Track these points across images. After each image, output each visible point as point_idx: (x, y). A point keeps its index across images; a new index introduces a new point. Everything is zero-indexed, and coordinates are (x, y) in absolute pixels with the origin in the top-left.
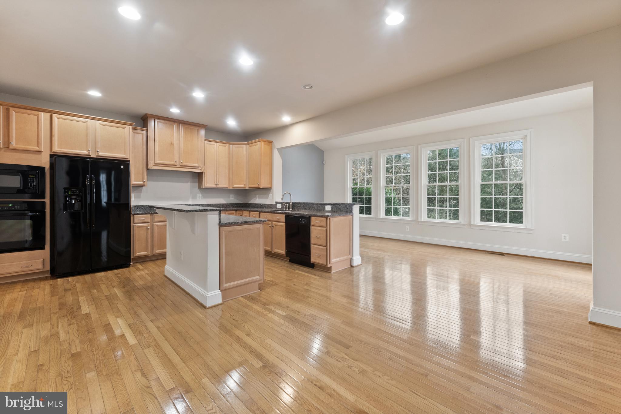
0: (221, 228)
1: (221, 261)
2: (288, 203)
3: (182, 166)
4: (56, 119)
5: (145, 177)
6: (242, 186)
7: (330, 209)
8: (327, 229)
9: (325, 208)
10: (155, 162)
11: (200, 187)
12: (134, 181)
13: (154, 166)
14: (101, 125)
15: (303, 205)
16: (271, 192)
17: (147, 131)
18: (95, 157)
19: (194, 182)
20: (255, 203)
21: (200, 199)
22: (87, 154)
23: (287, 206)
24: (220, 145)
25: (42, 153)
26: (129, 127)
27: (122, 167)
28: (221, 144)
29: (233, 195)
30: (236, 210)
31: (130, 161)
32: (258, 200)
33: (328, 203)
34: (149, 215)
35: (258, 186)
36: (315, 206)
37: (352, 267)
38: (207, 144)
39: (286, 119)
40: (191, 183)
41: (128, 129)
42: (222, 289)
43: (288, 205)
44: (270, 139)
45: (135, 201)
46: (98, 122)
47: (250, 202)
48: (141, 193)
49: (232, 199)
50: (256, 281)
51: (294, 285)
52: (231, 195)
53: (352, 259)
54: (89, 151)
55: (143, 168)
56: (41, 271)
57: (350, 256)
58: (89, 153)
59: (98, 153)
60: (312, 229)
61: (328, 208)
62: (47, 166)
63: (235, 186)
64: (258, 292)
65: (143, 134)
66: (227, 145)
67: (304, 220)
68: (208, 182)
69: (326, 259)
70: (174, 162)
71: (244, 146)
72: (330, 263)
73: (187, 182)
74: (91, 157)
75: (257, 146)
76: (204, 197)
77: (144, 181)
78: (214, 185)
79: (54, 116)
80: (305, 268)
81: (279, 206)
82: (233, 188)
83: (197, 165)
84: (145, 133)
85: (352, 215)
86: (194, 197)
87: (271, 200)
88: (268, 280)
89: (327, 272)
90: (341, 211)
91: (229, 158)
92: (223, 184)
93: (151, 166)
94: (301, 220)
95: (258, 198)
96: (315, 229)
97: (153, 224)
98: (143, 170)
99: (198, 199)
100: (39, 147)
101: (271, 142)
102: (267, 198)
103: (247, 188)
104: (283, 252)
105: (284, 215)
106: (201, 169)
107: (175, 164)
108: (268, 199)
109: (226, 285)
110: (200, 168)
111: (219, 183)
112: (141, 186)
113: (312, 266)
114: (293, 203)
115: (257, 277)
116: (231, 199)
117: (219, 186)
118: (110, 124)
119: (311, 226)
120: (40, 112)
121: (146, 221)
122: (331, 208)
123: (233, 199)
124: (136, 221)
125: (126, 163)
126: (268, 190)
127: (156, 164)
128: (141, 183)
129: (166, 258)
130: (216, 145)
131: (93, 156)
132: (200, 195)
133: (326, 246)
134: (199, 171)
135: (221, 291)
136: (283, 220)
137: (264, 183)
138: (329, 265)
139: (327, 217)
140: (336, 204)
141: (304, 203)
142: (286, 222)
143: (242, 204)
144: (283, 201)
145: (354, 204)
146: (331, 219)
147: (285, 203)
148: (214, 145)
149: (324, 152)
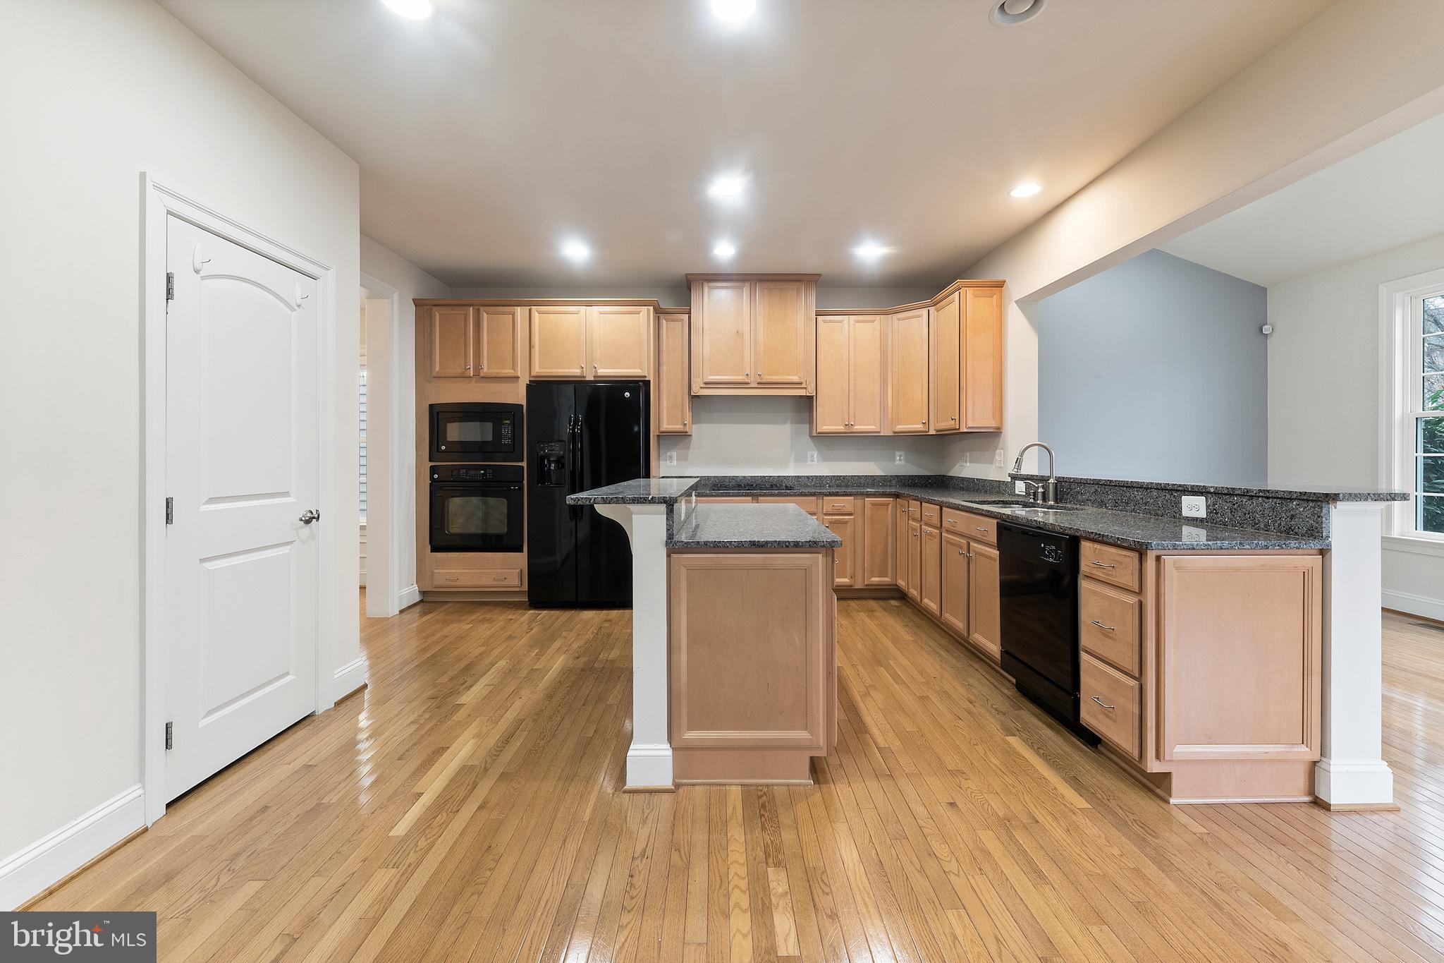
0: (673, 556)
1: (674, 658)
2: (1043, 479)
3: (763, 385)
4: (537, 314)
5: (688, 415)
6: (919, 427)
7: (1202, 514)
8: (1141, 604)
9: (1178, 504)
10: (705, 380)
11: (807, 433)
13: (701, 388)
14: (601, 313)
15: (1093, 489)
16: (1000, 443)
17: (689, 313)
18: (593, 379)
19: (799, 422)
20: (962, 475)
21: (815, 463)
22: (579, 374)
23: (1041, 490)
24: (857, 322)
25: (520, 380)
26: (648, 310)
27: (627, 395)
28: (861, 318)
29: (903, 453)
30: (897, 496)
31: (648, 381)
32: (968, 469)
33: (1192, 487)
35: (953, 427)
36: (1138, 495)
37: (1320, 804)
38: (825, 322)
39: (1026, 190)
40: (792, 423)
41: (646, 313)
42: (677, 743)
43: (1043, 487)
44: (997, 277)
45: (678, 467)
46: (596, 309)
47: (951, 474)
48: (689, 448)
49: (900, 464)
50: (800, 747)
51: (952, 804)
52: (898, 453)
53: (1323, 765)
54: (582, 368)
55: (683, 394)
56: (518, 589)
57: (1304, 748)
58: (583, 371)
59: (596, 372)
60: (1086, 587)
61: (1194, 506)
62: (524, 403)
63: (900, 428)
64: (804, 785)
66: (877, 317)
67: (1054, 548)
68: (828, 421)
69: (1136, 732)
70: (743, 375)
71: (925, 311)
72: (1159, 758)
73: (784, 422)
74: (587, 379)
75: (952, 306)
76: (825, 459)
77: (685, 424)
78: (842, 427)
79: (534, 308)
80: (1058, 732)
81: (1020, 487)
82: (894, 432)
83: (795, 379)
84: (684, 318)
85: (1324, 552)
86: (801, 459)
87: (1001, 467)
88: (882, 743)
89: (1152, 791)
90: (1255, 524)
91: (883, 353)
92: (868, 425)
93: (696, 389)
94: (1044, 549)
95: (970, 462)
96: (1095, 593)
98: (680, 399)
99: (810, 463)
100: (514, 371)
101: (1001, 285)
102: (991, 461)
103: (932, 432)
105: (995, 521)
106: (806, 388)
107: (746, 381)
108: (994, 466)
109: (691, 735)
110: (803, 386)
111: (854, 422)
112: (679, 435)
114: (1060, 481)
115: (801, 735)
116: (897, 462)
117: (858, 428)
118: (621, 310)
119: (1080, 577)
120: (515, 308)
122: (1208, 507)
123: (903, 463)
125: (641, 388)
126: (989, 437)
127: (706, 383)
128: (680, 427)
130: (846, 322)
131: (590, 378)
132: (815, 453)
133: (1140, 677)
134: (802, 393)
135: (674, 749)
136: (993, 538)
137: (976, 418)
138: (1153, 766)
139: (1140, 550)
140: (1231, 493)
141: (1097, 482)
142: (1000, 545)
143: (929, 477)
144: (1026, 470)
145: (1332, 498)
146: (1168, 560)
147: (1031, 478)
148: (841, 322)
149: (1264, 290)
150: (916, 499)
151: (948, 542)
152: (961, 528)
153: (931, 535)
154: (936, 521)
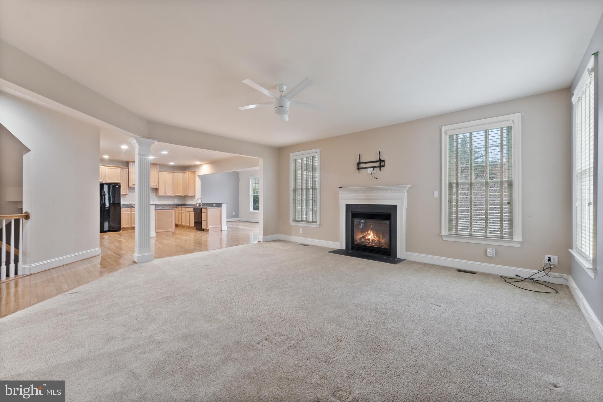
2: (201, 203)
5: (128, 191)
6: (180, 195)
8: (206, 214)
10: (132, 184)
11: (156, 195)
12: (122, 193)
14: (108, 168)
16: (195, 198)
17: (129, 169)
19: (153, 193)
21: (157, 201)
23: (200, 205)
27: (117, 187)
30: (176, 207)
31: (120, 184)
32: (189, 202)
34: (129, 208)
36: (210, 204)
37: (221, 230)
38: (160, 173)
39: (198, 163)
41: (119, 169)
42: (156, 232)
45: (123, 202)
46: (106, 167)
47: (186, 203)
50: (171, 231)
52: (175, 200)
53: (222, 227)
58: (103, 181)
60: (202, 213)
61: (214, 205)
63: (176, 194)
65: (126, 170)
66: (172, 173)
67: (200, 210)
68: (161, 193)
69: (206, 226)
71: (181, 173)
72: (208, 227)
75: (187, 174)
78: (165, 194)
80: (200, 230)
81: (198, 204)
83: (154, 184)
84: (127, 170)
85: (222, 208)
87: (195, 202)
89: (207, 232)
91: (173, 180)
92: (169, 194)
93: (130, 185)
97: (131, 213)
98: (126, 187)
101: (195, 172)
102: (193, 201)
103: (183, 196)
104: (193, 225)
105: (193, 208)
109: (158, 231)
111: (167, 193)
112: (125, 195)
113: (203, 230)
114: (203, 203)
116: (175, 201)
118: (112, 168)
121: (128, 211)
124: (123, 211)
125: (119, 185)
126: (193, 197)
128: (126, 193)
129: (135, 230)
131: (105, 182)
132: (157, 199)
133: (207, 221)
134: (156, 187)
135: (156, 233)
136: (193, 211)
137: (191, 193)
138: (207, 229)
139: (206, 208)
140: (218, 203)
141: (207, 203)
142: (194, 212)
143: (182, 204)
144: (198, 202)
145: (222, 203)
146: (209, 209)
147: (199, 203)
148: (164, 173)
149: (239, 173)
150: (180, 207)
151: (187, 213)
152: (188, 210)
153: (183, 213)
154: (184, 210)
